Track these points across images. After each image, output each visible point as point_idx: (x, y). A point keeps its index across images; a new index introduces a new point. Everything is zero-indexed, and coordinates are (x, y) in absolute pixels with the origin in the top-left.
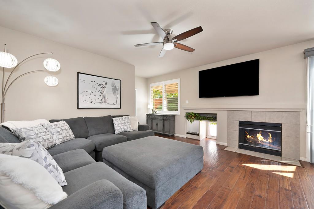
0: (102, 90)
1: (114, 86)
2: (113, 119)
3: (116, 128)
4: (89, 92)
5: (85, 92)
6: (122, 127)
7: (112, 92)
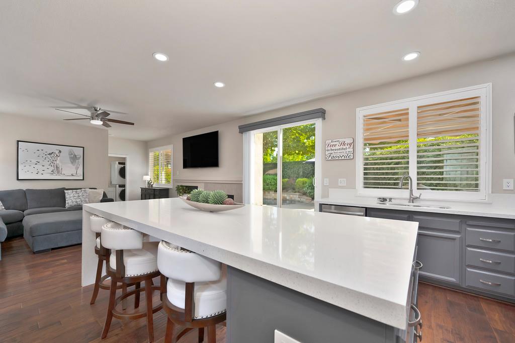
0: (53, 159)
1: (72, 154)
2: (66, 191)
3: (67, 202)
4: (34, 161)
5: (28, 162)
6: (74, 200)
7: (70, 162)
